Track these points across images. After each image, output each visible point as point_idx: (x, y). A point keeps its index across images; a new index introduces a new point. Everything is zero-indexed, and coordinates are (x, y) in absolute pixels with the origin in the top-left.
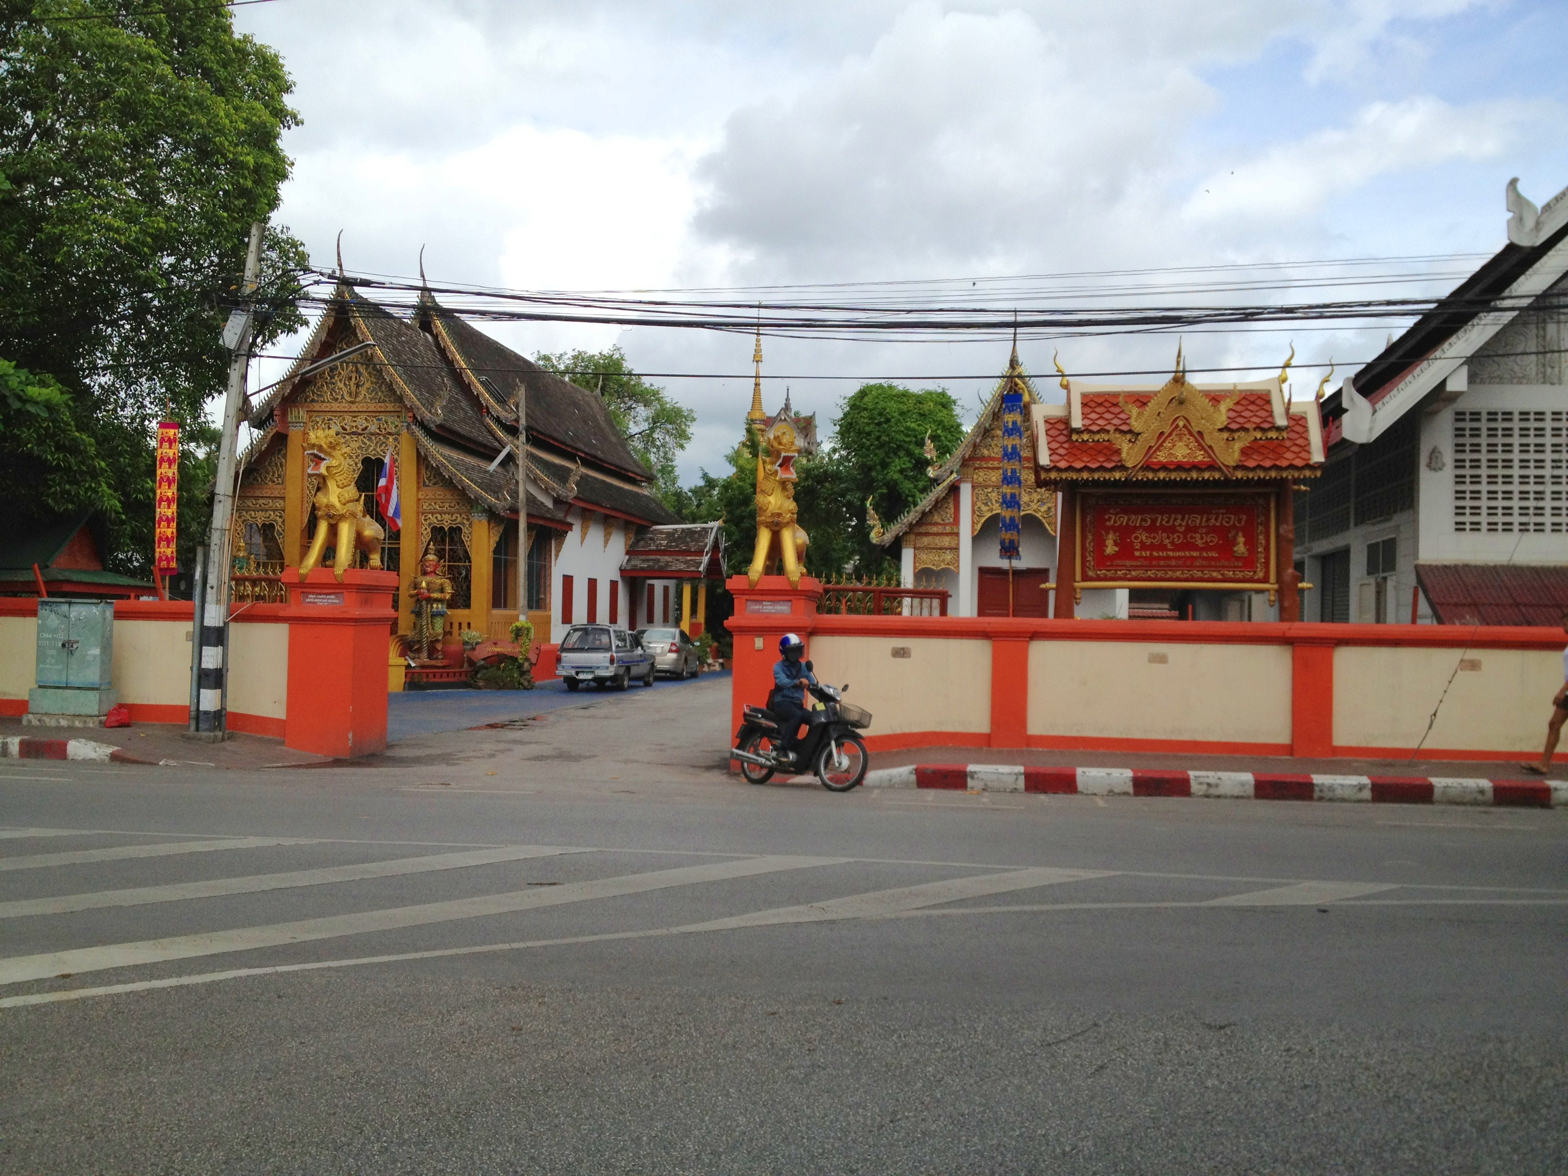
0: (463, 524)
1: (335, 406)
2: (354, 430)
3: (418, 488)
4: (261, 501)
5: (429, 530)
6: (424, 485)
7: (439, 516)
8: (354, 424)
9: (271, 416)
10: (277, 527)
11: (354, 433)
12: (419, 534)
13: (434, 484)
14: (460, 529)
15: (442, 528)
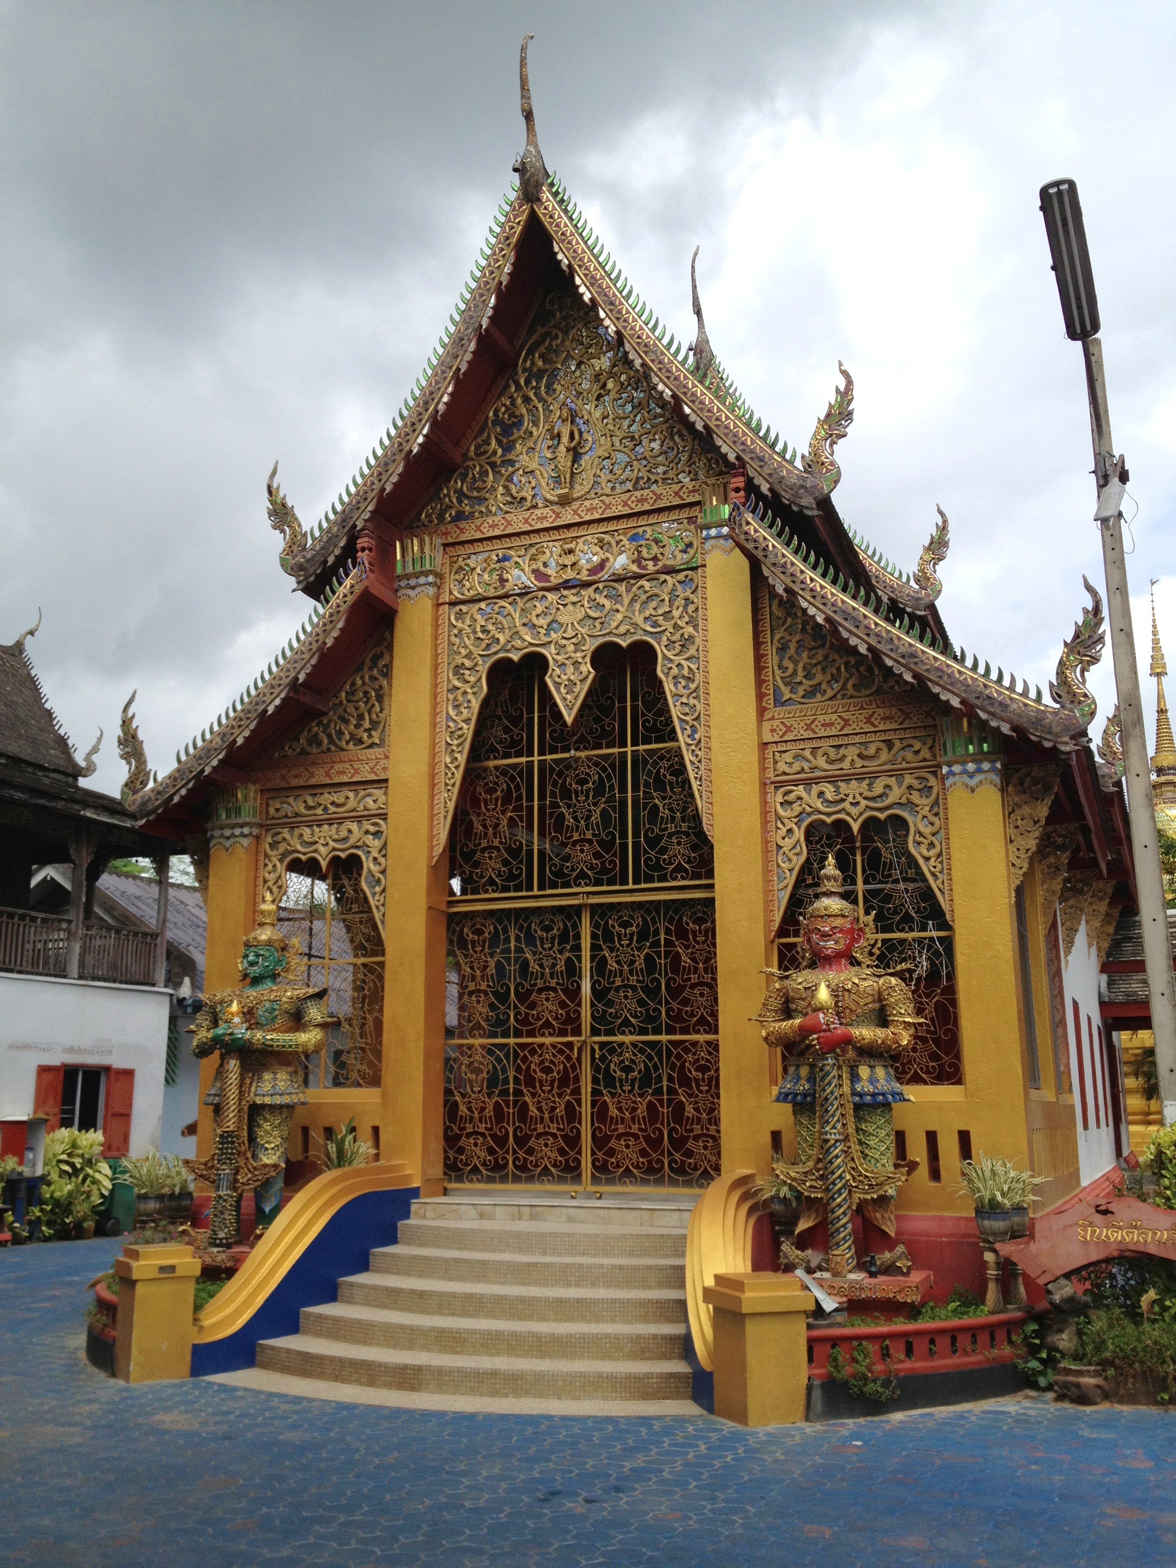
0: (911, 805)
1: (518, 521)
2: (569, 574)
3: (761, 711)
4: (327, 798)
5: (799, 834)
6: (779, 702)
7: (829, 792)
8: (568, 560)
9: (350, 551)
10: (368, 865)
11: (566, 585)
12: (769, 848)
13: (810, 694)
14: (899, 823)
15: (841, 826)
